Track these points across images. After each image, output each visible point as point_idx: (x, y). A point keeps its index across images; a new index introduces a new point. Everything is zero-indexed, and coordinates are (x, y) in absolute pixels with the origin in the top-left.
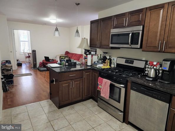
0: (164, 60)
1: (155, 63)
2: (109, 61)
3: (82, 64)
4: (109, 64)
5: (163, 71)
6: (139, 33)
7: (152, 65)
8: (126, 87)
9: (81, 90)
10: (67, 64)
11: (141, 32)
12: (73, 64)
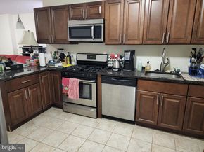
0: (125, 51)
1: (116, 56)
2: (68, 58)
3: (30, 65)
4: (68, 62)
5: (125, 61)
6: (101, 26)
7: (114, 57)
8: (96, 82)
9: (40, 99)
10: (8, 68)
11: (102, 25)
12: (18, 67)
